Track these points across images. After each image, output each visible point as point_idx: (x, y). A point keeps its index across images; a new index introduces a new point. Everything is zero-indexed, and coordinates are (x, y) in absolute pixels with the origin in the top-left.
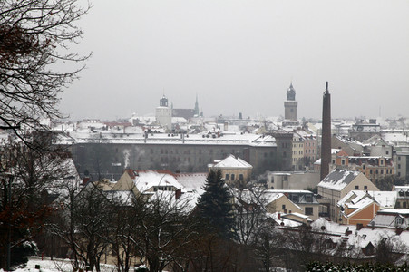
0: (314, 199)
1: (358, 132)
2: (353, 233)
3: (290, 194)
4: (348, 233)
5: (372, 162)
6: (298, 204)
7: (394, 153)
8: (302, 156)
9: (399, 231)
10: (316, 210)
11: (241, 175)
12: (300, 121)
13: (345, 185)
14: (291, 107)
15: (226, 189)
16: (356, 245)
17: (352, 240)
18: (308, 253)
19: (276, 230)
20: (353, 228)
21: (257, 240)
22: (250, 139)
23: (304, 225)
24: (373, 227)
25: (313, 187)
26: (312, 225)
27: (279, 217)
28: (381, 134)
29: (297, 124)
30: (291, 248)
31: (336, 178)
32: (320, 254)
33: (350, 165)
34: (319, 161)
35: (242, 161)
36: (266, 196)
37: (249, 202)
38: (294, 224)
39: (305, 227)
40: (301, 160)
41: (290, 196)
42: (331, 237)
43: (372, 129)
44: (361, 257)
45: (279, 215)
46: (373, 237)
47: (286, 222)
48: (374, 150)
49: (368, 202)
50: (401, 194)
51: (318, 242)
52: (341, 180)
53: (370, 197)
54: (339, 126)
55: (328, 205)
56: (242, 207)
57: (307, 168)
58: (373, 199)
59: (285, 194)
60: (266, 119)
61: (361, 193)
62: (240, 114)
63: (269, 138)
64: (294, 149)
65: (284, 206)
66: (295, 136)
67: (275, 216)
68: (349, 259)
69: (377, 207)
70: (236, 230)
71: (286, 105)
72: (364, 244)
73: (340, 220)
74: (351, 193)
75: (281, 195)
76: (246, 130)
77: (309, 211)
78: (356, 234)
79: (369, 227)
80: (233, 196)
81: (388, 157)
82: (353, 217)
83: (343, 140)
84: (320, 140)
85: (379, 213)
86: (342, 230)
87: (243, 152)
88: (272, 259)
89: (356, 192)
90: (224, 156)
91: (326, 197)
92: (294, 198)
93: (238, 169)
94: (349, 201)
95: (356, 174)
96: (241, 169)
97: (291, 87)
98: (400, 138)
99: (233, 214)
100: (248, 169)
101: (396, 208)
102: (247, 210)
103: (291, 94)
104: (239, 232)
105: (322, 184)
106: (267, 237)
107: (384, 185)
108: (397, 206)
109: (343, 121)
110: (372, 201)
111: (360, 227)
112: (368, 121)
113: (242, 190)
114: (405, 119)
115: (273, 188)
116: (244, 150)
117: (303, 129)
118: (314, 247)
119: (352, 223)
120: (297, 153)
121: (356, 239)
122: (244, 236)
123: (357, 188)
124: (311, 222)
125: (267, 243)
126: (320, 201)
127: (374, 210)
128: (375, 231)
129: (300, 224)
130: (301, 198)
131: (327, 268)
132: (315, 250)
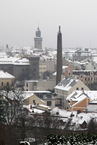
0: (52, 96)
1: (78, 56)
2: (75, 116)
3: (38, 93)
4: (72, 116)
5: (86, 73)
6: (43, 100)
8: (45, 71)
10: (53, 103)
11: (8, 83)
12: (44, 49)
13: (70, 87)
14: (38, 41)
16: (77, 123)
17: (74, 120)
18: (48, 129)
19: (29, 115)
20: (75, 113)
21: (17, 122)
22: (13, 60)
23: (46, 112)
24: (87, 112)
25: (52, 89)
26: (51, 112)
27: (31, 108)
28: (91, 57)
29: (42, 51)
30: (38, 126)
31: (65, 84)
32: (55, 129)
33: (73, 76)
34: (55, 74)
35: (8, 74)
36: (23, 95)
37: (12, 99)
38: (40, 112)
39: (47, 113)
40: (44, 73)
41: (38, 95)
42: (62, 119)
43: (86, 54)
44: (79, 130)
45: (31, 106)
46: (86, 118)
47: (35, 110)
48: (87, 67)
49: (84, 97)
51: (54, 122)
52: (68, 85)
53: (85, 94)
54: (67, 53)
55: (60, 99)
56: (8, 102)
57: (48, 78)
58: (86, 95)
59: (35, 93)
60: (23, 48)
61: (80, 92)
62: (7, 45)
63: (25, 60)
64: (40, 66)
65: (34, 101)
66: (41, 58)
67: (28, 107)
68: (73, 131)
69: (89, 100)
70: (4, 116)
71: (35, 39)
72: (81, 122)
73: (68, 108)
74: (74, 92)
75: (33, 94)
76: (10, 54)
77: (49, 104)
78: (77, 116)
79: (84, 112)
80: (3, 96)
81: (95, 71)
82: (75, 106)
83: (70, 61)
84: (56, 61)
85: (90, 104)
86: (68, 114)
88: (27, 133)
89: (77, 91)
91: (60, 95)
92: (40, 96)
93: (5, 79)
94: (73, 97)
95: (77, 81)
96: (8, 79)
97: (38, 29)
99: (2, 106)
100: (12, 79)
102: (11, 104)
103: (38, 33)
104: (6, 118)
105: (57, 87)
106: (23, 120)
107: (93, 87)
109: (69, 50)
110: (86, 97)
111: (79, 112)
112: (84, 49)
113: (8, 92)
115: (27, 90)
116: (10, 67)
117: (46, 54)
118: (52, 125)
119: (74, 110)
120: (42, 68)
121: (77, 119)
122: (9, 120)
123: (77, 89)
124: (50, 110)
125: (23, 124)
126: (56, 97)
127: (87, 102)
128: (88, 114)
129: (44, 111)
130: (44, 96)
131: (59, 137)
132: (53, 126)
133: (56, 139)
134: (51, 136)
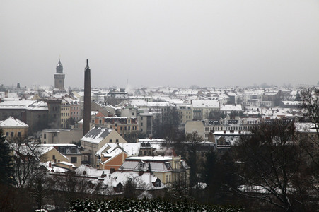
0: (78, 150)
1: (111, 98)
2: (108, 176)
4: (104, 176)
5: (122, 121)
6: (65, 155)
7: (138, 114)
8: (68, 117)
9: (141, 173)
10: (79, 159)
11: (19, 133)
12: (67, 90)
13: (102, 139)
14: (59, 79)
15: (6, 144)
16: (110, 185)
17: (106, 181)
18: (72, 193)
19: (48, 175)
20: (107, 172)
21: (32, 184)
22: (27, 104)
23: (70, 171)
24: (122, 171)
25: (77, 141)
26: (76, 171)
27: (50, 165)
28: (128, 100)
29: (65, 92)
30: (59, 189)
31: (95, 134)
32: (81, 193)
33: (105, 124)
34: (82, 121)
35: (20, 122)
36: (40, 149)
37: (25, 154)
38: (62, 170)
39: (71, 173)
40: (67, 120)
41: (58, 148)
42: (91, 180)
43: (122, 96)
44: (113, 194)
45: (50, 163)
46: (122, 178)
47: (56, 169)
48: (123, 112)
49: (118, 152)
50: (143, 145)
51: (80, 183)
52: (99, 135)
53: (120, 148)
54: (97, 94)
55: (89, 155)
56: (19, 158)
57: (73, 127)
58: (122, 149)
59: (55, 147)
60: (41, 88)
61: (113, 145)
62: (18, 84)
63: (42, 103)
64: (62, 112)
65: (54, 157)
66: (63, 101)
67: (47, 164)
68: (104, 195)
69: (126, 155)
70: (14, 177)
71: (56, 77)
72: (115, 184)
73: (98, 166)
74: (106, 145)
75: (52, 148)
76: (23, 96)
77: (74, 160)
78: (110, 176)
79: (120, 171)
80: (12, 150)
81: (133, 117)
82: (107, 163)
83: (101, 105)
84: (83, 105)
85: (127, 160)
86: (99, 173)
87: (20, 114)
88: (44, 199)
89: (110, 144)
90: (4, 118)
91: (87, 148)
92: (62, 150)
93: (16, 128)
94: (105, 151)
95: (110, 130)
96: (19, 128)
97: (60, 63)
98: (142, 103)
99: (12, 164)
100: (25, 128)
101: (139, 156)
102: (24, 161)
103: (60, 69)
104: (17, 179)
105: (84, 139)
106: (40, 181)
107: (131, 139)
108: (140, 154)
109: (100, 90)
110: (122, 151)
111: (113, 171)
112: (119, 90)
113: (19, 145)
114: (146, 89)
115: (45, 143)
116: (22, 113)
117: (69, 96)
118: (77, 188)
119: (106, 168)
120: (65, 114)
121: (110, 180)
122: (21, 182)
123: (111, 141)
124: (75, 168)
125: (40, 187)
126: (82, 152)
127: (123, 158)
128: (124, 173)
129: (67, 170)
130: (67, 150)
131: (86, 204)
132: (78, 190)
133: (82, 206)
134: (76, 202)
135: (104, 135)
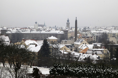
1: (85, 30)
3: (67, 45)
5: (88, 37)
6: (69, 48)
7: (93, 35)
8: (70, 36)
9: (93, 54)
10: (73, 49)
11: (55, 41)
12: (70, 27)
13: (80, 43)
14: (68, 24)
15: (48, 44)
17: (81, 57)
18: (69, 60)
19: (62, 54)
20: (81, 54)
22: (57, 32)
23: (69, 53)
24: (87, 53)
25: (73, 44)
28: (90, 31)
30: (64, 59)
31: (78, 41)
32: (72, 60)
33: (82, 38)
34: (74, 37)
35: (55, 37)
40: (70, 37)
42: (76, 56)
43: (88, 29)
44: (83, 61)
45: (63, 51)
46: (86, 56)
47: (65, 52)
48: (88, 34)
49: (86, 47)
50: (94, 45)
52: (80, 42)
53: (86, 46)
54: (80, 29)
55: (76, 48)
57: (71, 39)
58: (87, 46)
60: (62, 27)
62: (56, 26)
63: (62, 32)
64: (68, 34)
65: (65, 49)
66: (69, 31)
71: (67, 23)
72: (84, 58)
73: (79, 52)
74: (82, 45)
75: (64, 46)
76: (56, 29)
77: (71, 50)
79: (86, 53)
80: (50, 46)
81: (91, 36)
82: (82, 51)
83: (81, 32)
85: (88, 50)
86: (78, 54)
87: (55, 35)
89: (83, 45)
90: (50, 36)
91: (76, 46)
92: (68, 46)
93: (54, 39)
94: (81, 47)
95: (83, 40)
96: (55, 39)
97: (68, 19)
98: (95, 31)
99: (50, 50)
100: (57, 39)
101: (93, 48)
103: (68, 21)
105: (75, 43)
106: (59, 56)
107: (90, 43)
110: (87, 47)
111: (83, 53)
112: (87, 27)
114: (96, 27)
115: (63, 44)
117: (71, 29)
123: (83, 44)
124: (71, 52)
126: (74, 47)
130: (69, 47)
135: (81, 42)
